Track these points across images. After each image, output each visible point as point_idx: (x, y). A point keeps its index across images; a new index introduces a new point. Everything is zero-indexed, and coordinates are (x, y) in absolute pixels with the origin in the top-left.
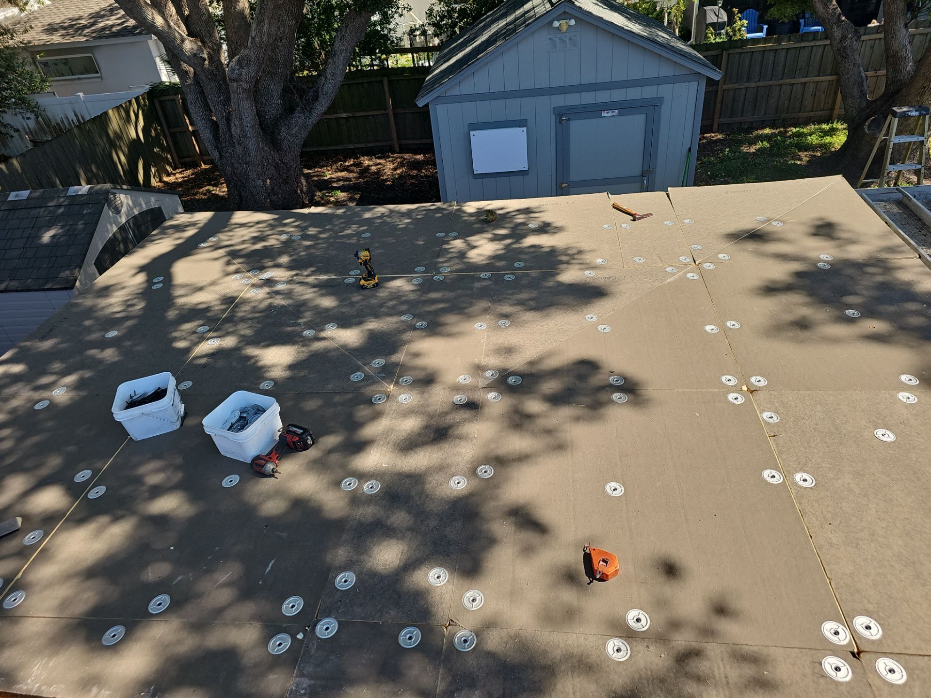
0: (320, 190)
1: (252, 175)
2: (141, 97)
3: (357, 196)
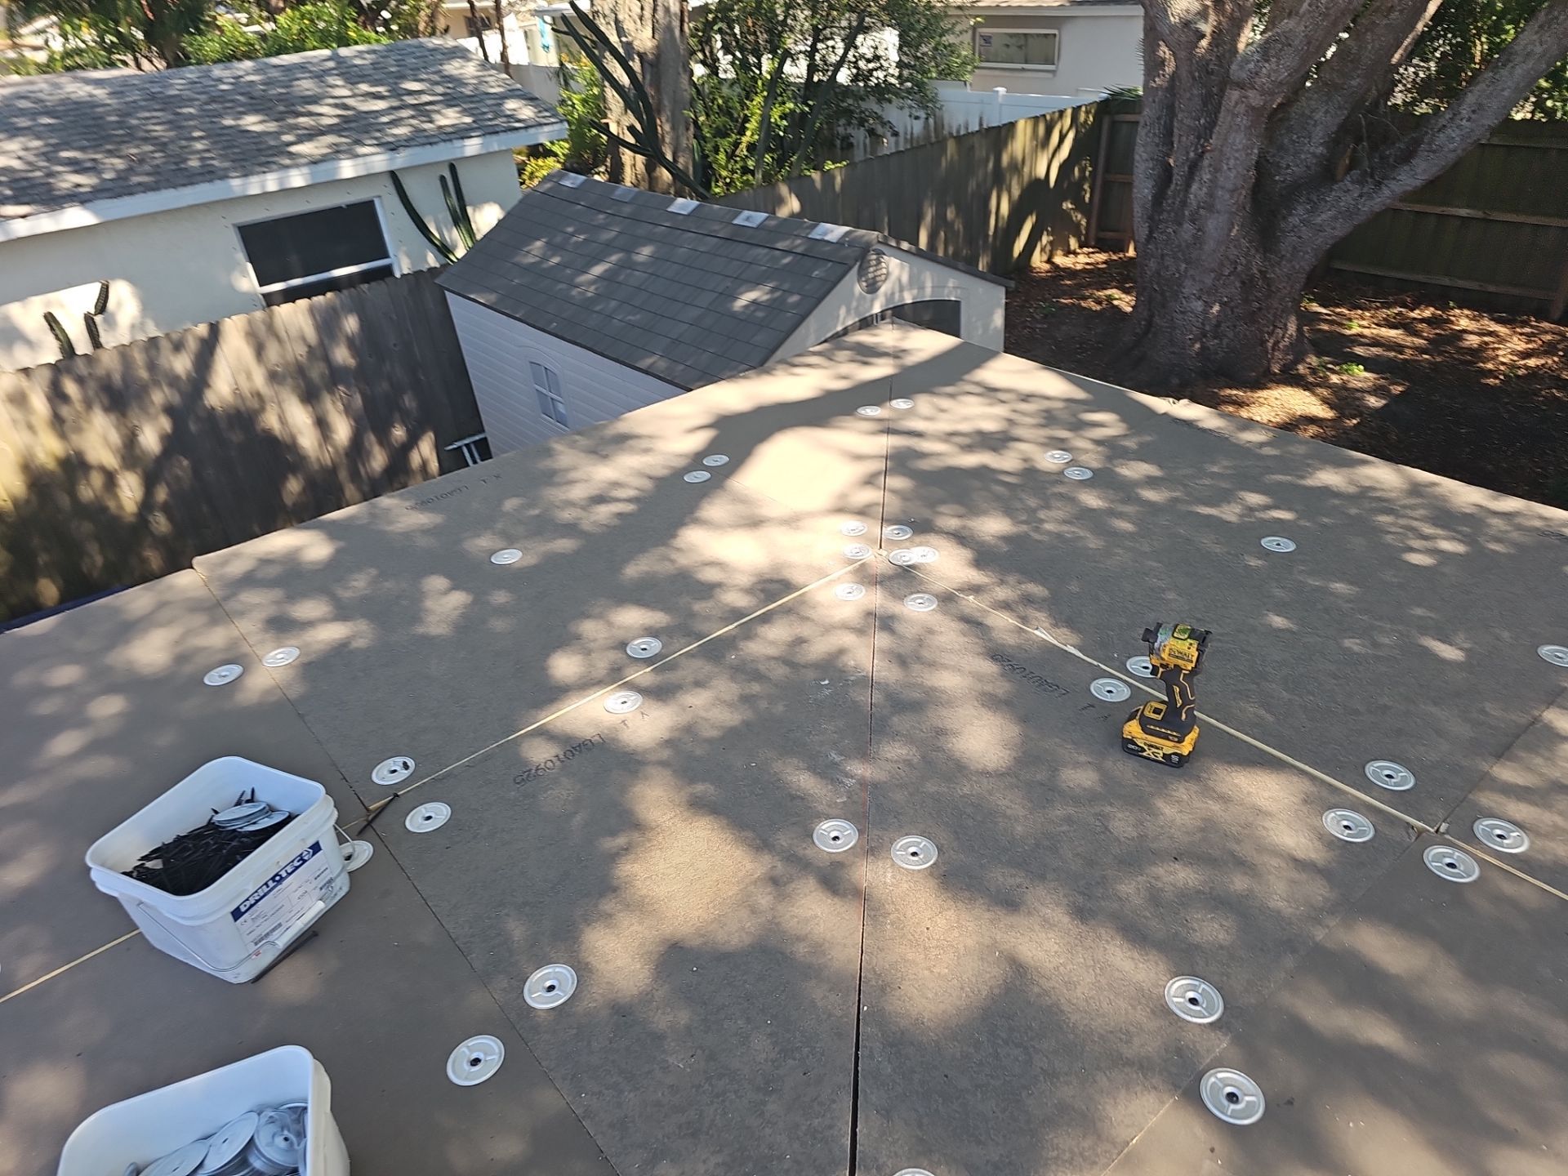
0: (1319, 355)
1: (1189, 288)
2: (1083, 109)
3: (1397, 389)
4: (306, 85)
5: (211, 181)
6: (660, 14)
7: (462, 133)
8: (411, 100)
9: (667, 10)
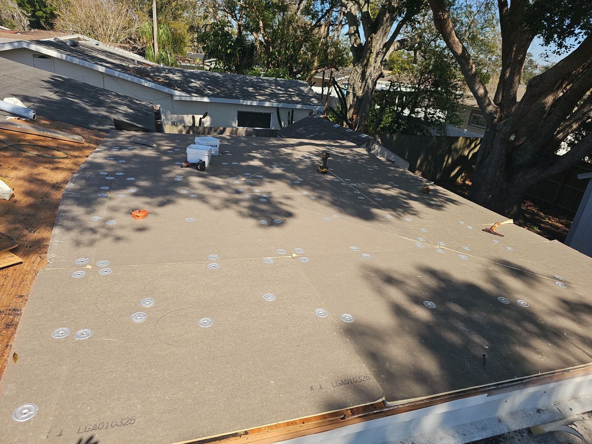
4: (266, 85)
5: (236, 99)
6: (366, 88)
7: (297, 103)
8: (289, 93)
9: (368, 87)
